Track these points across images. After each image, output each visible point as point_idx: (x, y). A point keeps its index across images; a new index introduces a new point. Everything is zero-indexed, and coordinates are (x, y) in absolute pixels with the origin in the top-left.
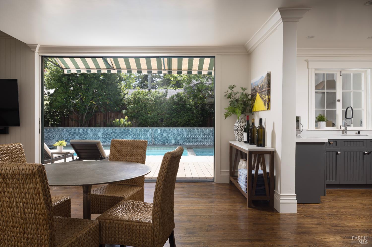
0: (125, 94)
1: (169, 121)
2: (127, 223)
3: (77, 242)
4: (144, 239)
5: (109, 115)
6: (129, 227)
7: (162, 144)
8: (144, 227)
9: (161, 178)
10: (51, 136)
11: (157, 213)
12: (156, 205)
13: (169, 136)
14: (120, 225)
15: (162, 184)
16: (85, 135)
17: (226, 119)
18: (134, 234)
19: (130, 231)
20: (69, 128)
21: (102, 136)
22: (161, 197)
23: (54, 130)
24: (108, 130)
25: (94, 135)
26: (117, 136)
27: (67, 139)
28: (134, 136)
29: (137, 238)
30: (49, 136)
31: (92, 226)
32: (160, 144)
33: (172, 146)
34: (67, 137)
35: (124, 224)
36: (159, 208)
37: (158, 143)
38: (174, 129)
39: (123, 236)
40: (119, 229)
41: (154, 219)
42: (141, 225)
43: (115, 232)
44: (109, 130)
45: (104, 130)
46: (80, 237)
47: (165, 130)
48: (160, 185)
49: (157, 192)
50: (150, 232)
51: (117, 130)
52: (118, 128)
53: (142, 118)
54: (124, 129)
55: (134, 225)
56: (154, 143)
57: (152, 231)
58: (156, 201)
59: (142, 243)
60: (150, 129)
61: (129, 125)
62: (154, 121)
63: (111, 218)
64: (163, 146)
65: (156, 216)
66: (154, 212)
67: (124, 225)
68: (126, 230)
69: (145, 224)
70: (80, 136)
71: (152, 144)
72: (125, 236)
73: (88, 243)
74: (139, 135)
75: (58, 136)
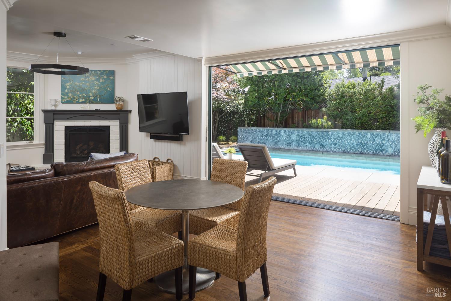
0: (326, 88)
1: (386, 122)
2: (214, 250)
3: (157, 257)
4: (228, 268)
5: (308, 113)
6: (216, 254)
7: (373, 152)
8: (228, 257)
9: (244, 211)
10: (245, 137)
11: (240, 244)
12: (239, 236)
13: (384, 143)
14: (208, 251)
15: (244, 217)
16: (278, 137)
17: (418, 132)
18: (220, 261)
19: (216, 258)
20: (261, 129)
21: (296, 139)
22: (244, 230)
23: (248, 131)
24: (303, 132)
25: (287, 138)
26: (313, 140)
27: (260, 140)
28: (335, 141)
29: (223, 266)
30: (243, 137)
31: (175, 245)
32: (371, 153)
33: (388, 157)
34: (260, 138)
35: (211, 249)
36: (242, 240)
37: (367, 151)
38: (392, 134)
39: (211, 262)
40: (207, 254)
41: (237, 250)
42: (226, 254)
43: (204, 257)
44: (305, 132)
45: (298, 132)
46: (161, 253)
47: (377, 136)
48: (242, 217)
49: (240, 224)
50: (234, 262)
51: (314, 132)
52: (315, 130)
53: (347, 118)
54: (323, 132)
55: (220, 253)
56: (362, 151)
57: (236, 261)
58: (239, 233)
59: (227, 271)
60: (357, 132)
61: (329, 127)
62: (362, 121)
63: (201, 242)
64: (375, 156)
65: (239, 247)
66: (237, 243)
67: (211, 251)
68: (213, 256)
69: (229, 254)
70: (273, 138)
71: (359, 153)
72: (212, 262)
73: (169, 259)
74: (341, 139)
75: (251, 137)
